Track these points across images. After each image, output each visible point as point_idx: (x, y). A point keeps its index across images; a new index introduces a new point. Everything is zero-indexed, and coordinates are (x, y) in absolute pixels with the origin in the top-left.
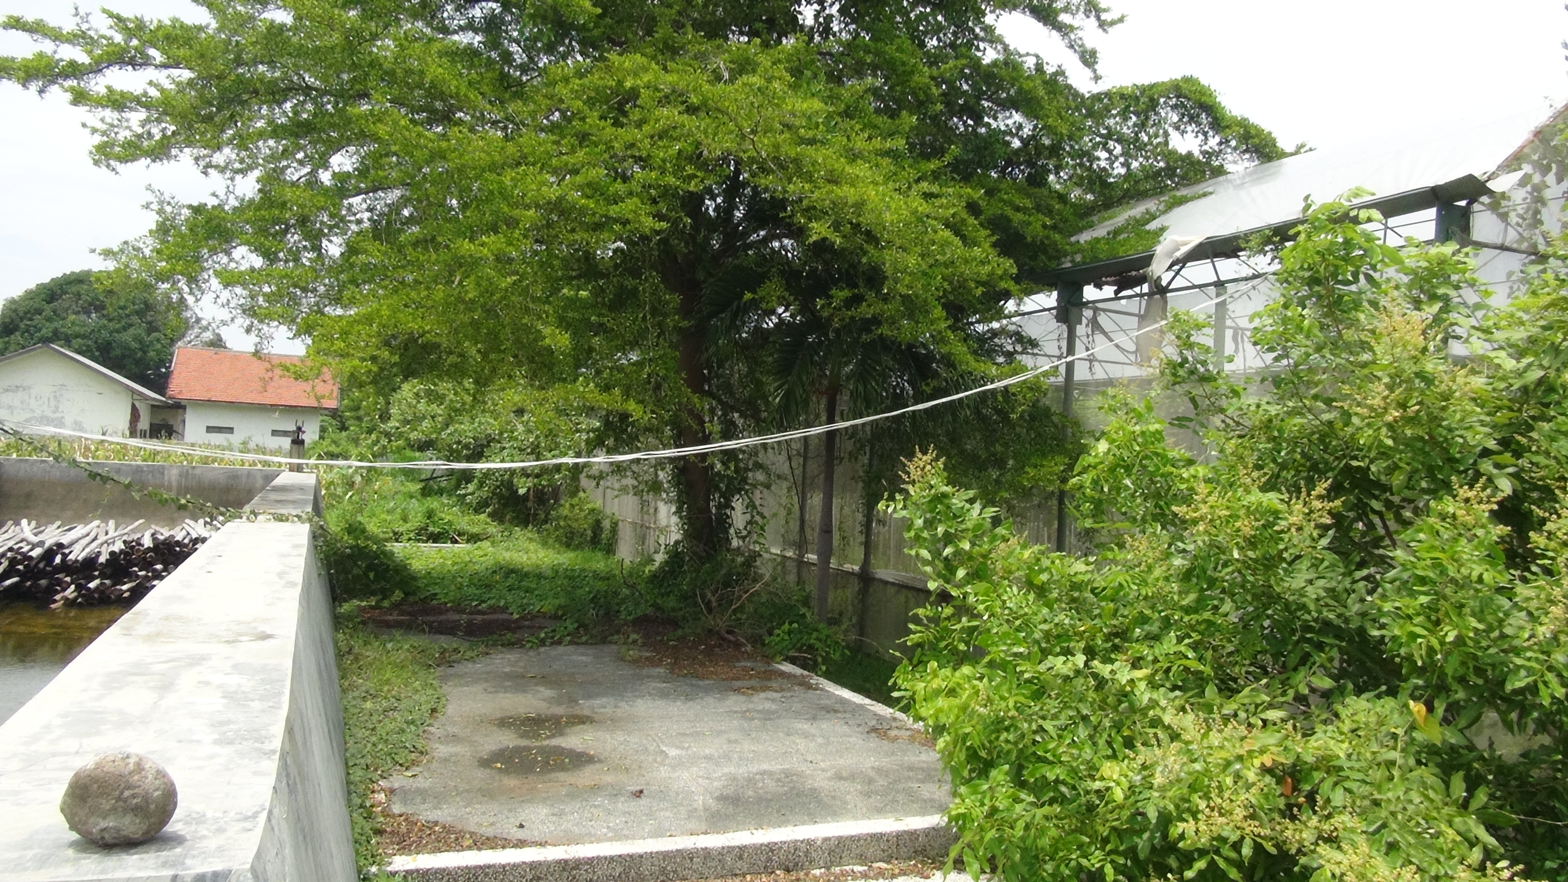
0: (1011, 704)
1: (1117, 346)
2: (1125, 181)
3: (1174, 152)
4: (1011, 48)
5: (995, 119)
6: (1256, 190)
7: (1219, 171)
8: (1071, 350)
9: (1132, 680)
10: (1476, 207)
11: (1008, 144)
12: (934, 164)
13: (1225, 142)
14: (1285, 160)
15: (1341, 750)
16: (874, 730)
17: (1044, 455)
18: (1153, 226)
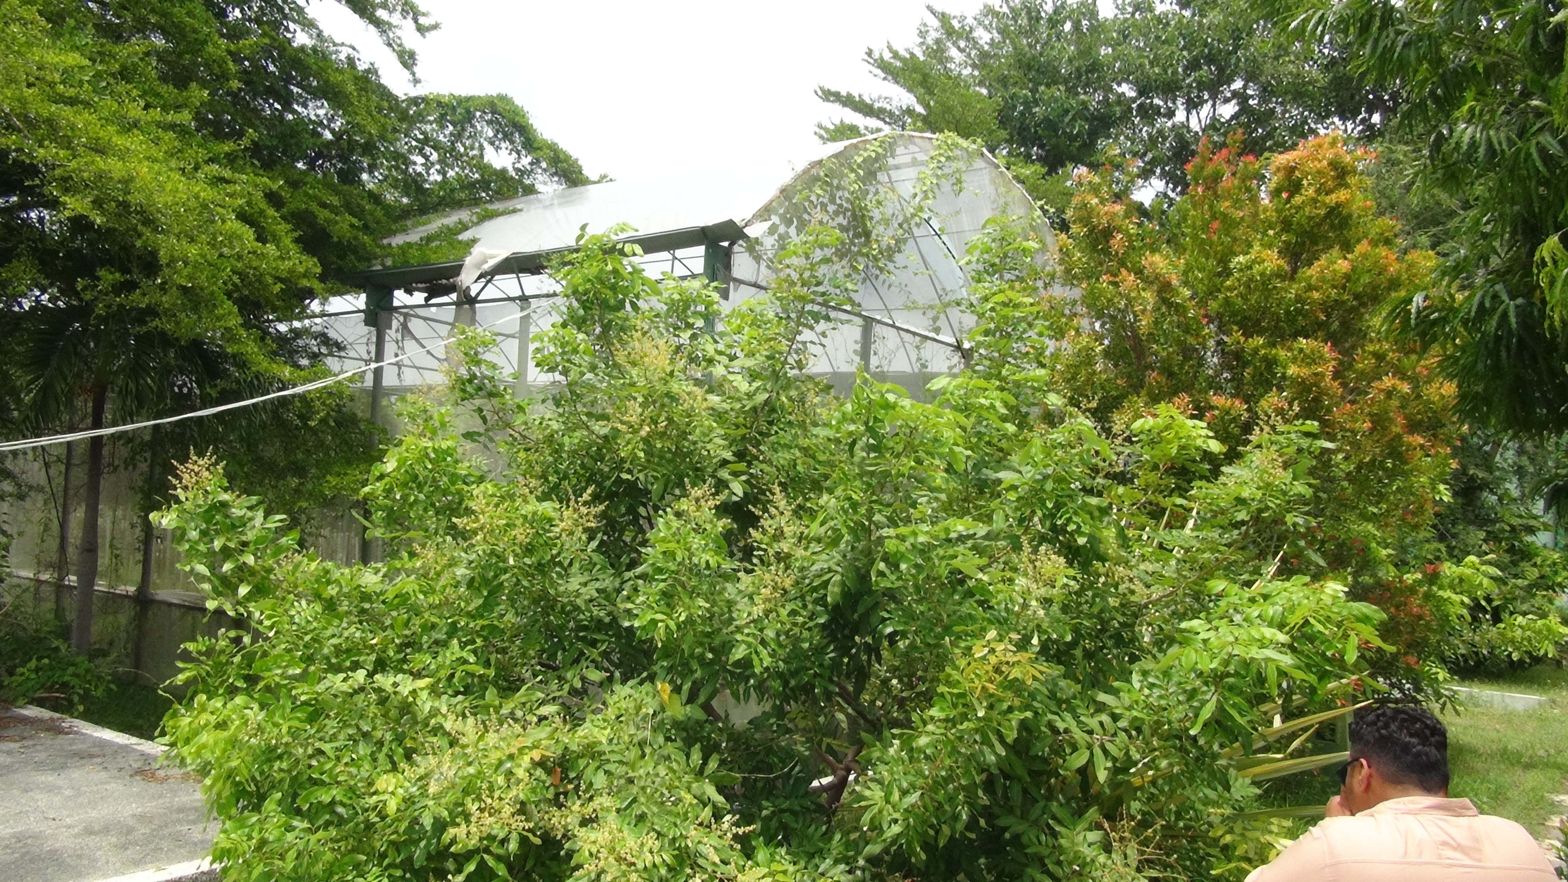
0: (284, 730)
1: (428, 352)
2: (441, 188)
3: (488, 167)
4: (326, 34)
5: (305, 106)
6: (560, 212)
7: (530, 190)
8: (379, 356)
9: (414, 691)
10: (736, 248)
11: (320, 135)
12: (227, 147)
13: (536, 162)
14: (590, 187)
15: (603, 736)
16: (140, 772)
17: (349, 463)
18: (465, 236)
